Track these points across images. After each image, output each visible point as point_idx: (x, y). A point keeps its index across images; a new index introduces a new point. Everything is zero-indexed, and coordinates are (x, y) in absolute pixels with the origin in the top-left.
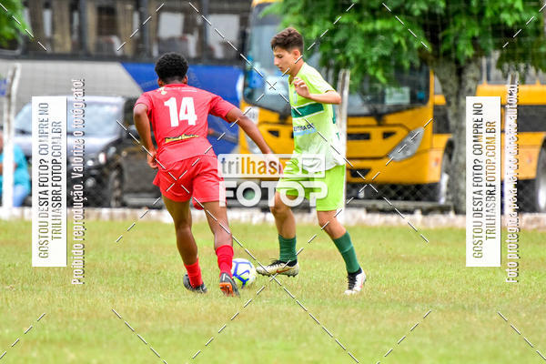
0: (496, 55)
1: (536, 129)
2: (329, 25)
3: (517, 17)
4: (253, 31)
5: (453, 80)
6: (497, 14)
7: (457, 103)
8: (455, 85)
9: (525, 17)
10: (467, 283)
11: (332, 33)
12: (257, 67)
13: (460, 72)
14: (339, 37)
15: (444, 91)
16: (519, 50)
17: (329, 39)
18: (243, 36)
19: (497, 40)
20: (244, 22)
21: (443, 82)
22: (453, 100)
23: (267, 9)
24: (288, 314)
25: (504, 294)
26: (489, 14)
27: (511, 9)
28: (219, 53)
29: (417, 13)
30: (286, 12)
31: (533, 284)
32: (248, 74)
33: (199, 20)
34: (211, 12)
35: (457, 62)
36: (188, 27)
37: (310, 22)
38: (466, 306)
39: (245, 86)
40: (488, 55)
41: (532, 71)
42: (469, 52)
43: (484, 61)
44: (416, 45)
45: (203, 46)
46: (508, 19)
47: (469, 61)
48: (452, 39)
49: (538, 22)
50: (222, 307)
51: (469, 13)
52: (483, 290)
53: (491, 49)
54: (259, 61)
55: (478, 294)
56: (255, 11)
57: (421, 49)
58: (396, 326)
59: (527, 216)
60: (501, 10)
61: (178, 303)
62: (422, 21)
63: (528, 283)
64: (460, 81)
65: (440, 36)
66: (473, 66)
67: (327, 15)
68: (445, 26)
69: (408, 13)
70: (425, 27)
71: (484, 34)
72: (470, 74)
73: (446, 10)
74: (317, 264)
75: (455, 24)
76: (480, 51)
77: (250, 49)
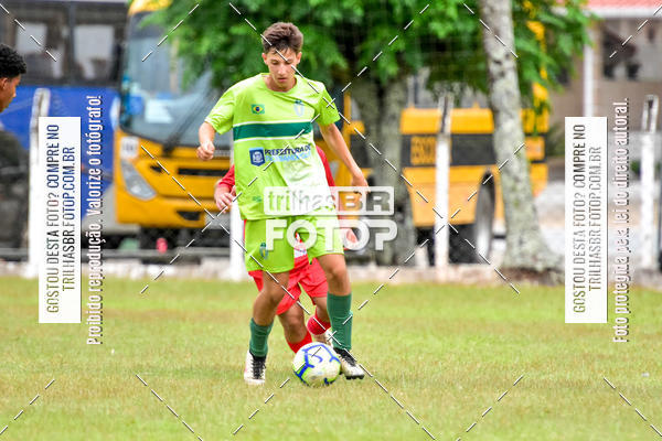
0: (425, 73)
1: (473, 162)
2: (222, 38)
3: (450, 27)
4: (131, 46)
5: (372, 104)
6: (425, 24)
7: (379, 131)
8: (376, 110)
9: (460, 27)
10: (391, 349)
11: (226, 47)
12: (135, 90)
13: (381, 93)
14: (235, 52)
15: (363, 117)
16: (453, 67)
17: (222, 54)
18: (119, 51)
19: (427, 55)
20: (120, 35)
21: (361, 106)
22: (373, 128)
23: (147, 19)
24: (174, 388)
25: (436, 363)
26: (415, 23)
27: (443, 17)
28: (89, 72)
29: (329, 22)
30: (170, 21)
31: (472, 350)
32: (125, 98)
33: (65, 32)
34: (79, 22)
35: (378, 82)
36: (52, 41)
37: (199, 35)
38: (390, 377)
39: (122, 112)
40: (415, 73)
41: (469, 92)
42: (392, 69)
43: (410, 81)
44: (328, 61)
45: (70, 64)
46: (440, 30)
47: (392, 80)
48: (370, 54)
49: (475, 33)
50: (94, 380)
51: (392, 23)
52: (411, 357)
53: (418, 66)
54: (137, 80)
55: (405, 362)
56: (132, 21)
57: (334, 67)
58: (305, 401)
59: (464, 268)
60: (431, 19)
61: (41, 375)
62: (334, 32)
63: (466, 349)
64: (382, 105)
65: (357, 49)
66: (397, 87)
67: (219, 25)
68: (362, 38)
69: (318, 23)
70: (338, 40)
71: (410, 48)
72: (394, 95)
73: (365, 19)
74: (210, 327)
75: (375, 35)
76: (406, 69)
77: (126, 67)
